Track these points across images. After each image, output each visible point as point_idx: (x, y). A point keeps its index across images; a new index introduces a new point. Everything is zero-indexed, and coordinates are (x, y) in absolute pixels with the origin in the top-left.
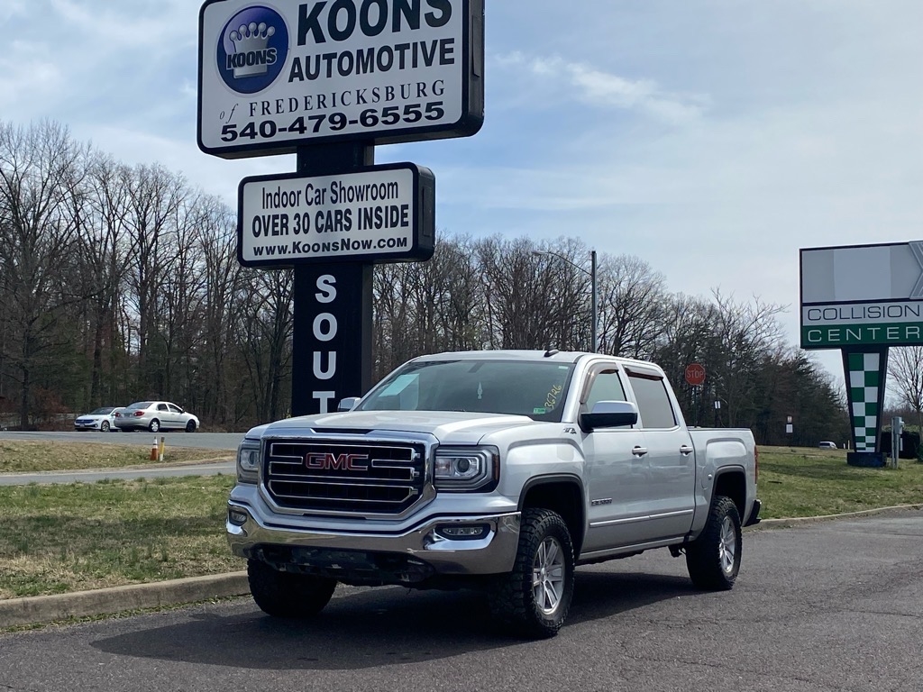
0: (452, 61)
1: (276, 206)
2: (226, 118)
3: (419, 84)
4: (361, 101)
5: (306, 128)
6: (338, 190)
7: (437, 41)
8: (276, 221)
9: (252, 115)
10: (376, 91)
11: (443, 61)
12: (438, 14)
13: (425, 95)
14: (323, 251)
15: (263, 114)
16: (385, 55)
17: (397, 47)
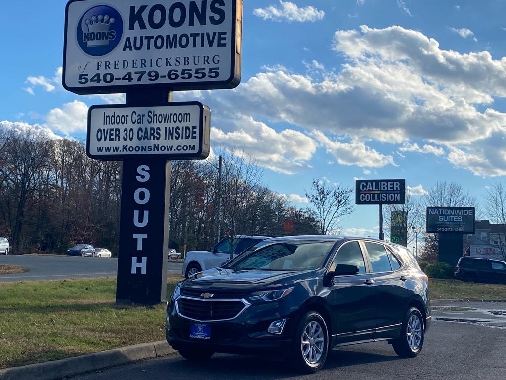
0: (225, 45)
1: (112, 124)
2: (82, 70)
3: (204, 57)
4: (168, 65)
5: (133, 79)
6: (152, 116)
7: (216, 33)
8: (112, 132)
9: (98, 69)
10: (178, 59)
11: (220, 45)
12: (217, 17)
13: (208, 63)
14: (142, 151)
15: (106, 69)
16: (184, 40)
17: (191, 35)
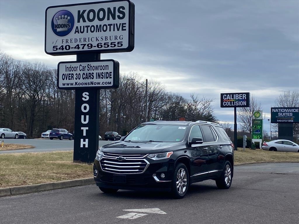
0: (125, 30)
1: (70, 71)
2: (54, 44)
3: (115, 36)
4: (97, 40)
5: (80, 48)
6: (90, 67)
7: (121, 24)
8: (70, 75)
9: (62, 43)
10: (102, 37)
11: (123, 30)
12: (121, 15)
13: (117, 39)
14: (85, 85)
15: (66, 43)
16: (105, 27)
17: (109, 25)
